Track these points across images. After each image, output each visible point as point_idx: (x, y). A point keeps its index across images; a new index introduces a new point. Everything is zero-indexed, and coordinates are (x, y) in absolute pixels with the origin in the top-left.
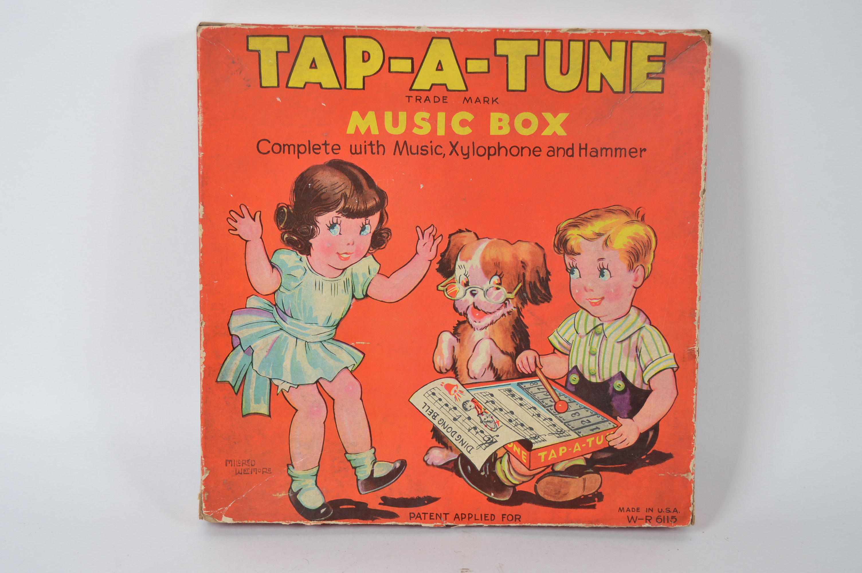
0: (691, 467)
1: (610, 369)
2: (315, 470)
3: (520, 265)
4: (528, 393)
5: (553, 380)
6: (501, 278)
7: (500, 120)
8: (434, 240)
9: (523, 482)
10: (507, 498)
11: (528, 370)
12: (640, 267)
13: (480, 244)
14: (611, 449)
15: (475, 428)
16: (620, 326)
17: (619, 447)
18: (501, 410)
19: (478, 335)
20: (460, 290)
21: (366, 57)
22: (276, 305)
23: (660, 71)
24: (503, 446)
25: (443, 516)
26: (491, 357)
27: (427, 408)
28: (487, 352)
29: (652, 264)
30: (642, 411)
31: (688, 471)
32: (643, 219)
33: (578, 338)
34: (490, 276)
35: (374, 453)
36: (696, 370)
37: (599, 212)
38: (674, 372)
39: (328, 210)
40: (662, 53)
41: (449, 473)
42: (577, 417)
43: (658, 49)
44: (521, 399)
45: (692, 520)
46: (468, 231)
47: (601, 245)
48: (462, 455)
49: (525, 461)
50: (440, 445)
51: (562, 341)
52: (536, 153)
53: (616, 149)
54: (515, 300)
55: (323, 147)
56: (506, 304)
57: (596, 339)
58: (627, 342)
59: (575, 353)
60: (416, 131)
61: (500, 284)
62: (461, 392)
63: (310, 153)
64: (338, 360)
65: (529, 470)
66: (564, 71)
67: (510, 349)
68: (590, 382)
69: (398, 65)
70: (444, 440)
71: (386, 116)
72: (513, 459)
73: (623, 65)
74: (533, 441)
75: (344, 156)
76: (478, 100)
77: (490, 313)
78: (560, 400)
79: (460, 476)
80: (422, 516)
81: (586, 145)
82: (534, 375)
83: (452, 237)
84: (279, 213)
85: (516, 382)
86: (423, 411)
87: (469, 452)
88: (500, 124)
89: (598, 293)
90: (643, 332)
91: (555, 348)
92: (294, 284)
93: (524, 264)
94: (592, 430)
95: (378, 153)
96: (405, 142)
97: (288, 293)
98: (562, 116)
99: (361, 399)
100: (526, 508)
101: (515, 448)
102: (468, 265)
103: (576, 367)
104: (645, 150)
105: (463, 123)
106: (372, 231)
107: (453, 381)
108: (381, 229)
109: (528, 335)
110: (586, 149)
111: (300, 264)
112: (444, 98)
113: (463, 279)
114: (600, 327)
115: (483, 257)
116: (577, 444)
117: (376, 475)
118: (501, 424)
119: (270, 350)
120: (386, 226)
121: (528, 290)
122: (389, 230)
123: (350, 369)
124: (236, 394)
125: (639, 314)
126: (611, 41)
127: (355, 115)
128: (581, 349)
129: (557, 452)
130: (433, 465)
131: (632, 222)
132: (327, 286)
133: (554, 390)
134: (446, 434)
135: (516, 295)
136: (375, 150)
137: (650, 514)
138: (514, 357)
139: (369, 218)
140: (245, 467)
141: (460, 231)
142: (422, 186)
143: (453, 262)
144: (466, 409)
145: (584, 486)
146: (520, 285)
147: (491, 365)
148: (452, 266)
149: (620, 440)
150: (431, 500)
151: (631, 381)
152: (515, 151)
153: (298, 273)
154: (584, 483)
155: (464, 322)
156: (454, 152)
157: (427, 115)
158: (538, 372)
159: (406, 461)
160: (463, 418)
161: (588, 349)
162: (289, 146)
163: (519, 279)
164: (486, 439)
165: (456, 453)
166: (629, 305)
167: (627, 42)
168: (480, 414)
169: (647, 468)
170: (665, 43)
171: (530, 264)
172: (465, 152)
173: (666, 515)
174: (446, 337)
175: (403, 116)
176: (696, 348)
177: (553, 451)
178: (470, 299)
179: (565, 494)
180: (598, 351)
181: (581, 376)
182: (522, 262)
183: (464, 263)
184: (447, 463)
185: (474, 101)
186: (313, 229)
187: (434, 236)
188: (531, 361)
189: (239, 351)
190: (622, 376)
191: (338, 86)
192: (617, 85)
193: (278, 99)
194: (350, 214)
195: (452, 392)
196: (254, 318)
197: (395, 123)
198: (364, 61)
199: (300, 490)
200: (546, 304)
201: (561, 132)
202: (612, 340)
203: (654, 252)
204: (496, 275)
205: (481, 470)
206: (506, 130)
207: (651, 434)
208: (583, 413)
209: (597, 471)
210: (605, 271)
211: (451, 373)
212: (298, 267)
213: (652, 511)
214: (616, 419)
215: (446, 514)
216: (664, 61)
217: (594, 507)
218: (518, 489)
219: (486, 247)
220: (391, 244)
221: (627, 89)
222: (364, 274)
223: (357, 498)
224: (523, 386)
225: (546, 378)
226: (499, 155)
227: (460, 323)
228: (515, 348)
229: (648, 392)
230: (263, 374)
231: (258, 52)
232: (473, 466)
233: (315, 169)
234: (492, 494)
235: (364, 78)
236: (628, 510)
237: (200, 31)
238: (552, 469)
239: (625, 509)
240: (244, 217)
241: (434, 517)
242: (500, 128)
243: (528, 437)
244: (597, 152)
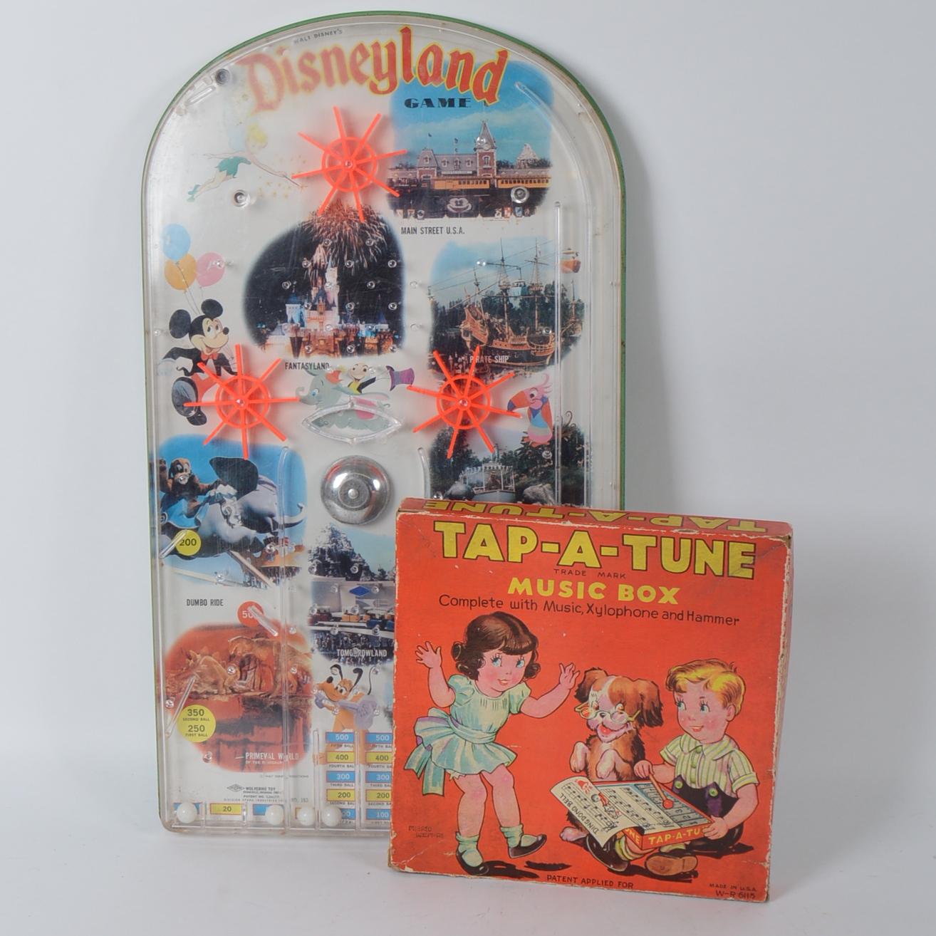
0: (767, 858)
1: (707, 780)
2: (477, 838)
3: (640, 696)
4: (642, 792)
5: (663, 784)
6: (624, 706)
7: (626, 590)
8: (573, 674)
9: (636, 859)
10: (623, 870)
11: (643, 775)
12: (732, 706)
13: (608, 680)
14: (705, 839)
15: (600, 815)
16: (715, 748)
17: (712, 838)
18: (621, 803)
19: (605, 746)
20: (592, 713)
21: (524, 540)
22: (450, 715)
23: (751, 562)
24: (622, 831)
25: (573, 879)
26: (615, 764)
27: (563, 797)
28: (612, 760)
29: (741, 705)
30: (730, 813)
31: (765, 861)
32: (735, 671)
33: (683, 755)
34: (616, 703)
35: (522, 828)
36: (773, 788)
37: (702, 663)
38: (756, 787)
39: (492, 648)
40: (753, 551)
41: (579, 847)
42: (680, 813)
43: (750, 548)
44: (637, 796)
45: (767, 897)
46: (599, 669)
47: (702, 687)
48: (589, 835)
49: (638, 843)
50: (573, 826)
51: (670, 756)
52: (655, 616)
53: (716, 618)
54: (635, 722)
55: (490, 602)
56: (627, 725)
57: (697, 756)
58: (720, 760)
59: (680, 765)
60: (561, 594)
61: (623, 710)
62: (590, 787)
63: (479, 605)
64: (497, 758)
65: (641, 849)
66: (676, 557)
67: (630, 759)
68: (691, 788)
69: (548, 548)
70: (576, 822)
71: (538, 583)
72: (629, 840)
73: (722, 556)
74: (645, 828)
75: (506, 609)
76: (609, 575)
77: (615, 731)
78: (667, 799)
79: (587, 849)
80: (557, 878)
81: (693, 612)
82: (647, 779)
83: (587, 673)
84: (455, 649)
85: (633, 783)
86: (561, 800)
87: (595, 833)
88: (627, 593)
89: (699, 723)
90: (733, 754)
91: (665, 760)
92: (464, 701)
93: (642, 696)
94: (691, 824)
95: (532, 609)
96: (553, 602)
97: (460, 707)
98: (675, 590)
99: (514, 787)
100: (637, 878)
101: (631, 833)
102: (599, 694)
103: (680, 776)
104: (738, 620)
105: (598, 590)
106: (526, 665)
107: (584, 779)
108: (533, 664)
109: (644, 749)
110: (693, 615)
111: (470, 686)
112: (583, 572)
113: (595, 704)
114: (700, 747)
115: (611, 690)
116: (679, 833)
117: (522, 845)
118: (620, 813)
119: (445, 748)
120: (537, 662)
121: (645, 716)
122: (538, 666)
123: (506, 765)
124: (419, 779)
125: (730, 741)
126: (713, 540)
127: (515, 580)
128: (685, 763)
129: (663, 838)
130: (567, 840)
131: (726, 672)
132: (490, 703)
133: (663, 792)
134: (578, 818)
135: (635, 719)
136: (529, 607)
137: (733, 890)
138: (632, 765)
139: (524, 655)
140: (424, 832)
141: (594, 669)
142: (564, 635)
143: (587, 691)
144: (594, 801)
145: (683, 866)
146: (639, 712)
147: (614, 770)
148: (587, 694)
149: (712, 833)
150: (564, 866)
151: (723, 789)
152: (637, 613)
153: (468, 693)
154: (684, 863)
155: (595, 736)
156: (590, 612)
157: (570, 584)
158: (651, 777)
159: (546, 836)
160: (591, 807)
161: (690, 763)
162: (464, 601)
163: (638, 707)
164: (609, 824)
165: (585, 832)
166: (723, 733)
167: (725, 542)
168: (605, 805)
169: (733, 856)
170: (755, 544)
171: (647, 697)
172: (599, 611)
173: (747, 892)
174: (581, 747)
175: (551, 583)
176: (773, 771)
177: (660, 837)
178: (600, 720)
179: (668, 870)
180: (698, 765)
181: (684, 782)
182: (641, 695)
183: (596, 692)
184: (578, 840)
185: (606, 575)
186: (480, 661)
187: (573, 671)
188: (646, 769)
189: (422, 748)
190: (716, 786)
191: (502, 559)
192: (718, 570)
193: (456, 566)
194: (509, 651)
195: (584, 787)
196: (434, 724)
197: (545, 588)
198: (522, 543)
199: (464, 852)
200: (659, 727)
201: (674, 602)
202: (708, 758)
203: (743, 696)
204: (620, 703)
205: (604, 847)
206: (631, 598)
207: (737, 831)
208: (685, 810)
209: (694, 855)
210: (705, 706)
211: (584, 773)
212: (468, 688)
213: (736, 888)
214: (710, 817)
215: (575, 878)
216: (754, 556)
217: (690, 881)
218: (632, 863)
219: (613, 682)
220: (539, 675)
221: (726, 574)
222: (518, 696)
223: (508, 861)
224: (638, 786)
225: (657, 782)
226: (625, 615)
227: (591, 737)
228: (634, 758)
229: (737, 799)
230: (439, 765)
231: (442, 532)
232: (598, 844)
233: (485, 617)
234: (612, 866)
235: (522, 555)
236: (717, 886)
237: (399, 516)
238: (659, 850)
239: (715, 885)
240: (428, 651)
241: (566, 880)
242: (626, 596)
243: (641, 825)
244: (701, 618)
